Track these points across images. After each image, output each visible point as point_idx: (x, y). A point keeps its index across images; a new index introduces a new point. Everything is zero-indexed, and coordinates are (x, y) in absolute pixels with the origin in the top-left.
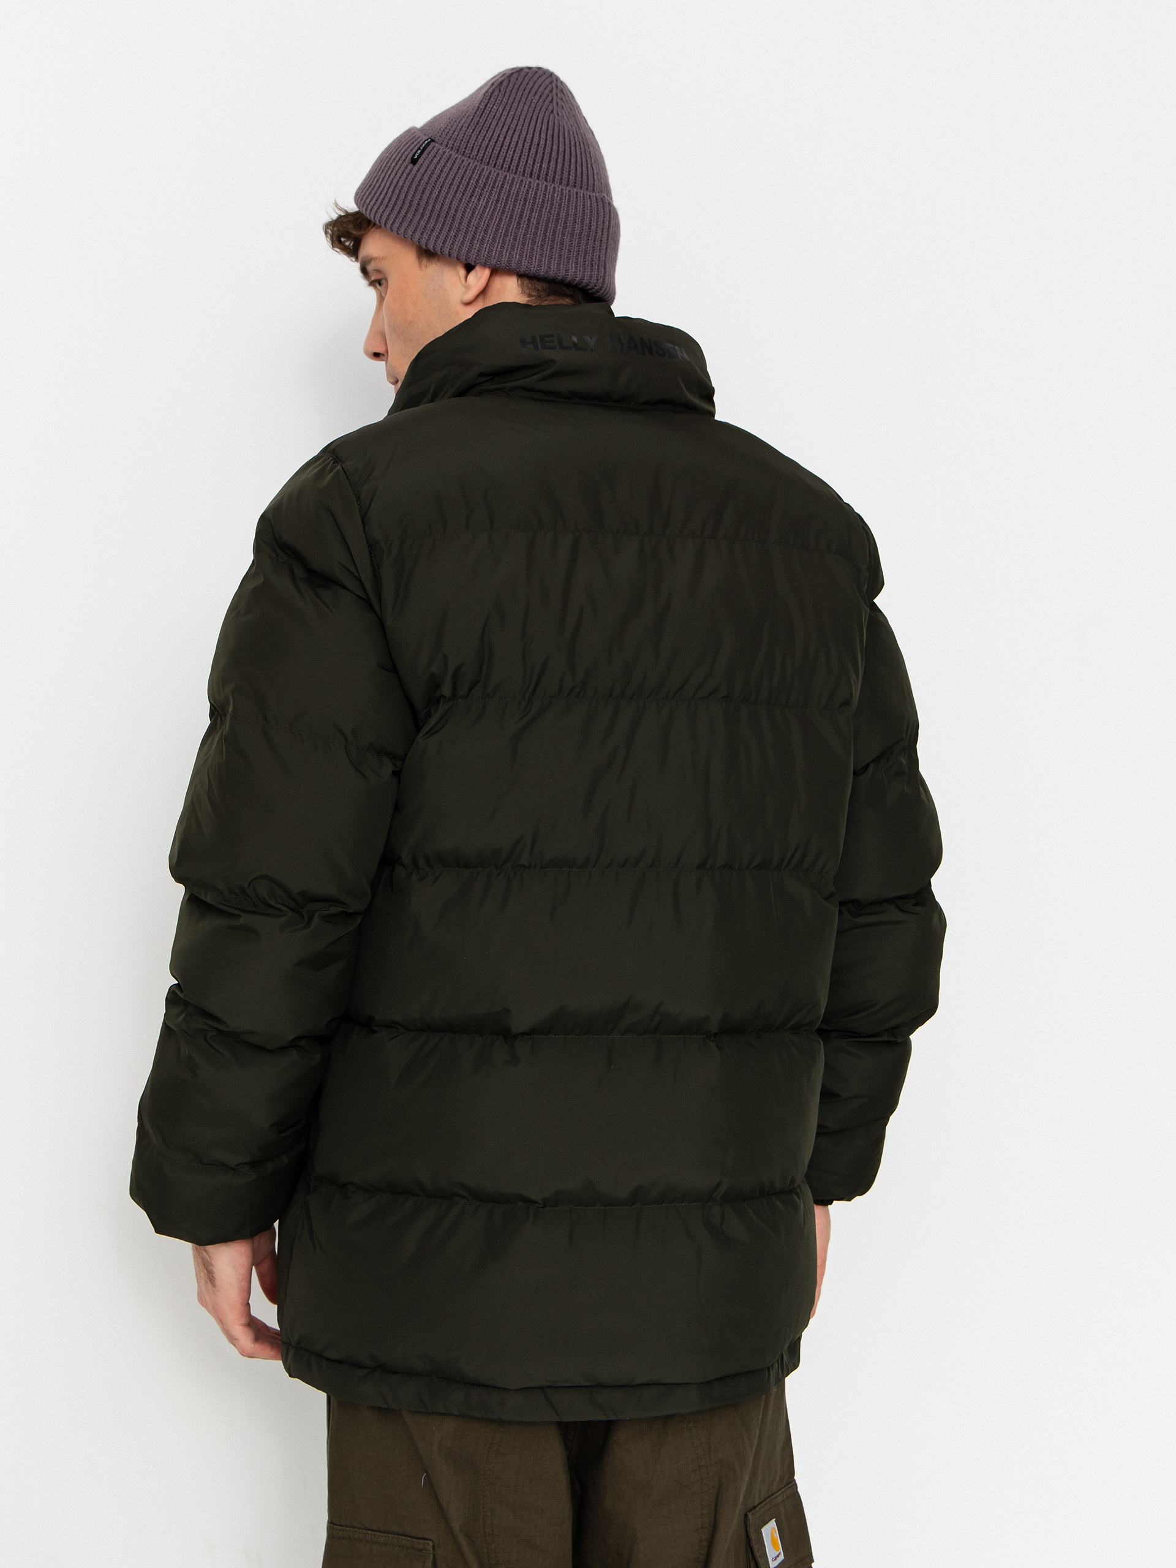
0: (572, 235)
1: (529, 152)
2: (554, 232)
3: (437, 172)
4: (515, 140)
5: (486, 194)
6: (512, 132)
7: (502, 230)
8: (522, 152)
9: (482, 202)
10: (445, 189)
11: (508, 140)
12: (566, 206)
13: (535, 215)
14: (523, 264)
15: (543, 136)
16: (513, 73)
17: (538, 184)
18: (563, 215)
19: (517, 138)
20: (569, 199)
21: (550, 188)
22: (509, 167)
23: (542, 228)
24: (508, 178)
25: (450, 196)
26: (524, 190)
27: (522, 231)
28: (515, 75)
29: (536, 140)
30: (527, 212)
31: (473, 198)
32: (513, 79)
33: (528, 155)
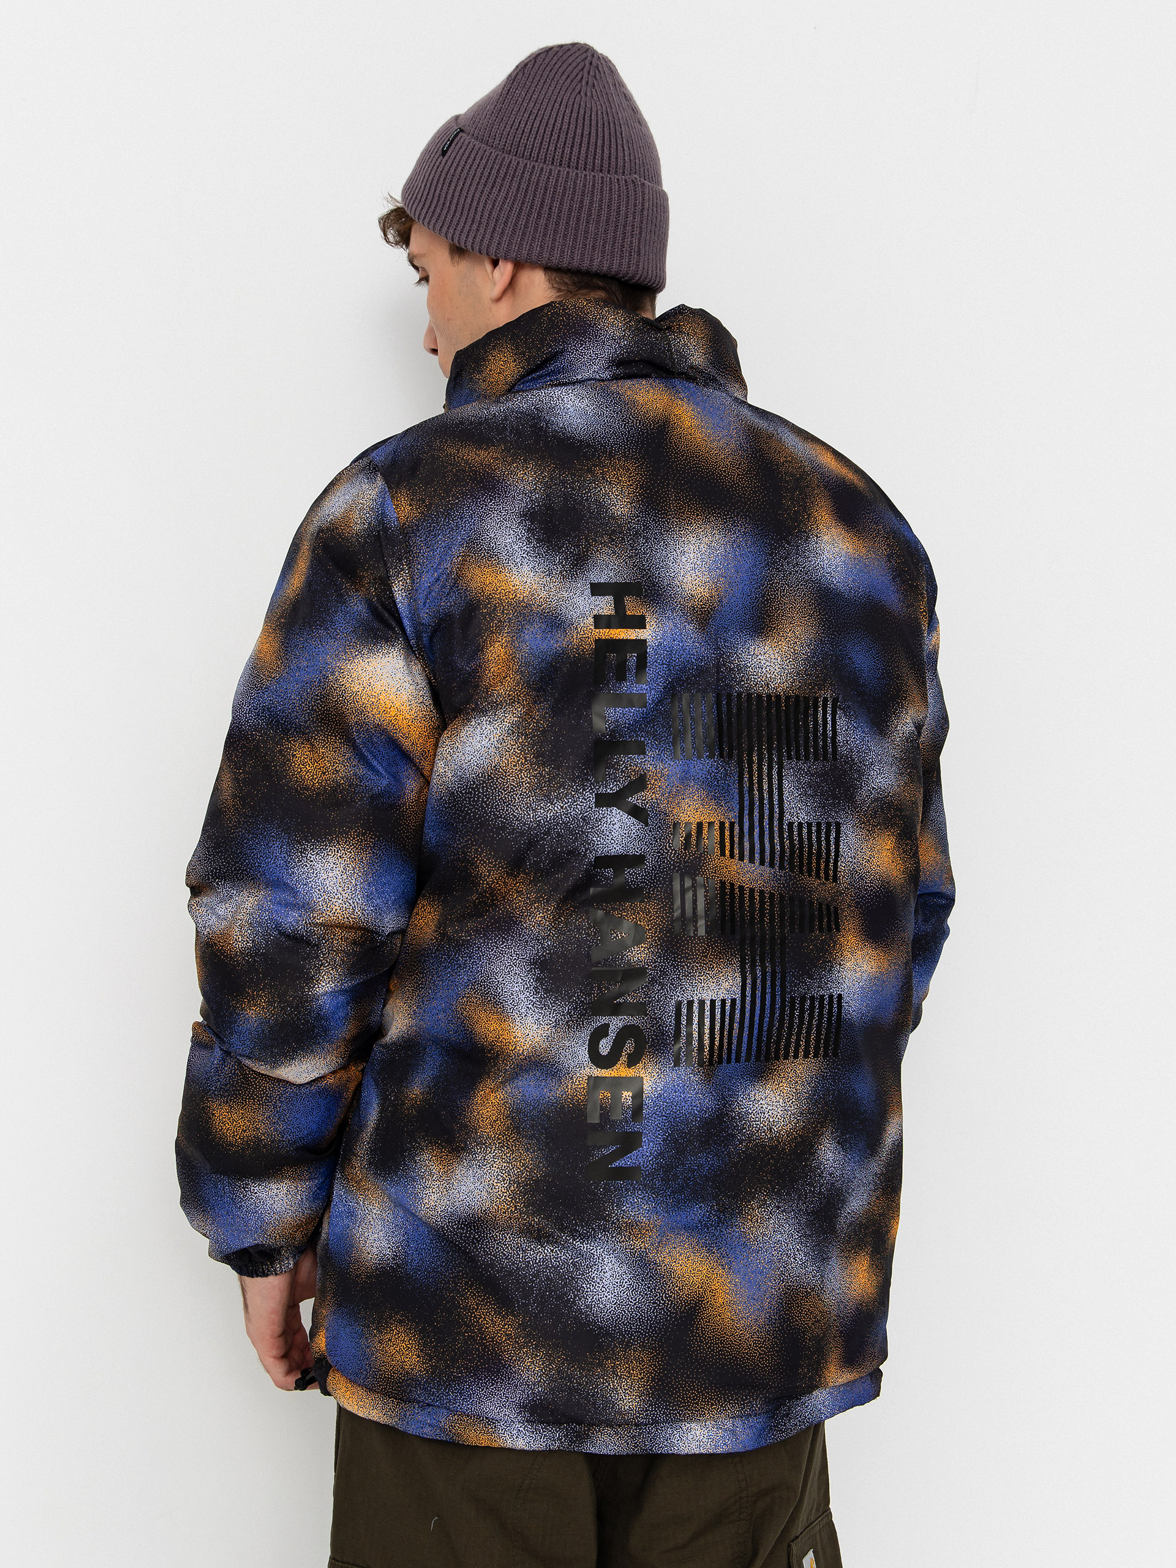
0: (598, 223)
1: (551, 137)
2: (578, 219)
3: (462, 163)
4: (536, 125)
5: (507, 183)
6: (534, 117)
7: (522, 222)
8: (543, 138)
9: (503, 194)
10: (468, 181)
11: (529, 127)
12: (590, 193)
13: (556, 204)
14: (544, 256)
15: (566, 120)
16: (540, 54)
17: (559, 171)
18: (587, 201)
19: (538, 123)
20: (594, 185)
21: (572, 174)
22: (531, 155)
23: (564, 217)
24: (528, 166)
25: (473, 188)
26: (544, 177)
27: (543, 221)
28: (543, 56)
29: (558, 125)
30: (548, 201)
31: (495, 189)
32: (539, 62)
33: (550, 141)
